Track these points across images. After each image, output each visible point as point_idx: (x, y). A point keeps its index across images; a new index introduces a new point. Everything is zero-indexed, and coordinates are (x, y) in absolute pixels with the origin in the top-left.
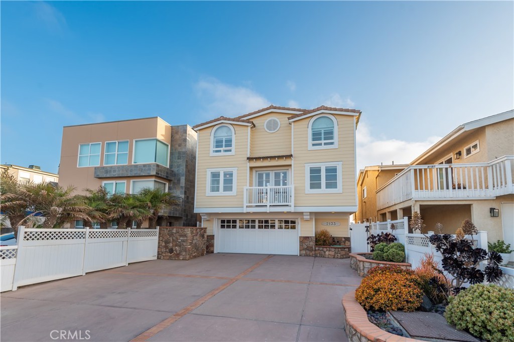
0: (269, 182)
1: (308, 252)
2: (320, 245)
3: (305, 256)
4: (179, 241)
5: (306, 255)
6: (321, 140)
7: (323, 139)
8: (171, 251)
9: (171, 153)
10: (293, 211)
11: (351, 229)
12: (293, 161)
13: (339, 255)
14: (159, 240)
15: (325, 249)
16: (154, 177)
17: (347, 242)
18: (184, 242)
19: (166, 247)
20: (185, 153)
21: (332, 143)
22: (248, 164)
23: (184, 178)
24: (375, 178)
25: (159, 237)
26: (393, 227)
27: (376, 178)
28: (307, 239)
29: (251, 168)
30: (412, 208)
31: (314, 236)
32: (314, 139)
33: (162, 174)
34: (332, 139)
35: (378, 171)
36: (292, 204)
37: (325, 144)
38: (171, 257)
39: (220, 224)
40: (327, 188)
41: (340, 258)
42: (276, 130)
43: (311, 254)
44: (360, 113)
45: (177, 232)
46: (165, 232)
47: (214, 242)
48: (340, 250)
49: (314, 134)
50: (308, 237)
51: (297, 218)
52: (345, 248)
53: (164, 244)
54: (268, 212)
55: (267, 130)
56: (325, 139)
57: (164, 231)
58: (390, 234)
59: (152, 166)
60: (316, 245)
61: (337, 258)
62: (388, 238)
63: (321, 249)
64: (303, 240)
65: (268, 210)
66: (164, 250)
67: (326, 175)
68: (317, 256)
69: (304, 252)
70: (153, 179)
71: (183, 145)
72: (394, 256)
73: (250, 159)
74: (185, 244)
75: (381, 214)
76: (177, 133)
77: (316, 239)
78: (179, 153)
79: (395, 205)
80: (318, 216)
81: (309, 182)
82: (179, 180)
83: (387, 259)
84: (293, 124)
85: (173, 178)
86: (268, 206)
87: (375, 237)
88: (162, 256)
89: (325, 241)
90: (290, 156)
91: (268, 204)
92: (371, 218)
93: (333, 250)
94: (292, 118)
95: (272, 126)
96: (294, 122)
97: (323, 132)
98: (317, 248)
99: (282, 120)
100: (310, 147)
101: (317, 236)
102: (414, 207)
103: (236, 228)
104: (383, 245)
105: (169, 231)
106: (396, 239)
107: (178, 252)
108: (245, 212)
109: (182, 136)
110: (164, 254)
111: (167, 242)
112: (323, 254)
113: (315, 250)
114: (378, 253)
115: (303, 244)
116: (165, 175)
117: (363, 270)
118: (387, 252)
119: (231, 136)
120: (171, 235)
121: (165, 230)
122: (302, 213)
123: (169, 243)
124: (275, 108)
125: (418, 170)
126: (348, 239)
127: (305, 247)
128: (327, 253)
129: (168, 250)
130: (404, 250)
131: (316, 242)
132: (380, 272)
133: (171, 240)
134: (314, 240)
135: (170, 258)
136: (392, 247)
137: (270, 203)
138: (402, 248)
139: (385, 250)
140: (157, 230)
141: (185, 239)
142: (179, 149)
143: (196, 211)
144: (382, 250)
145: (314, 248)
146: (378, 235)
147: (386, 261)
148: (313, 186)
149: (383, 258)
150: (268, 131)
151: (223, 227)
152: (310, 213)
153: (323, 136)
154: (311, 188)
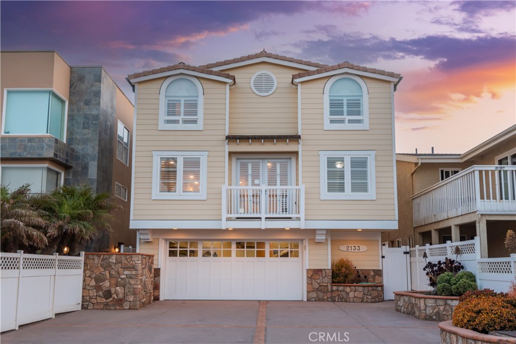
0: (259, 178)
1: (321, 295)
2: (338, 283)
3: (316, 301)
4: (123, 277)
5: (319, 300)
6: (343, 115)
7: (345, 113)
8: (108, 294)
9: (69, 116)
10: (303, 227)
11: (383, 257)
12: (300, 146)
13: (370, 297)
14: (85, 276)
15: (348, 289)
16: (48, 162)
17: (377, 277)
18: (131, 278)
19: (98, 288)
20: (96, 117)
21: (359, 121)
22: (227, 146)
23: (95, 163)
24: (409, 175)
25: (84, 272)
26: (458, 251)
27: (412, 174)
28: (320, 273)
29: (231, 154)
30: (477, 225)
31: (330, 268)
32: (332, 113)
33: (62, 156)
34: (359, 115)
35: (416, 164)
36: (302, 215)
37: (350, 121)
38: (106, 305)
39: (168, 249)
40: (353, 191)
41: (371, 302)
42: (271, 92)
43: (325, 297)
44: (401, 79)
45: (118, 262)
46: (96, 261)
47: (159, 280)
48: (370, 288)
49: (332, 105)
50: (321, 270)
51: (302, 240)
52: (377, 286)
53: (93, 283)
54: (263, 228)
55: (255, 90)
56: (349, 113)
57: (93, 259)
58: (454, 261)
59: (46, 141)
60: (333, 282)
61: (367, 302)
62: (453, 267)
63: (341, 288)
64: (314, 274)
65: (263, 225)
66: (93, 293)
67: (352, 171)
68: (335, 301)
69: (314, 295)
70: (46, 165)
71: (93, 102)
72: (465, 288)
73: (231, 139)
74: (132, 282)
75: (420, 233)
76: (81, 79)
77: (333, 272)
78: (86, 117)
79: (447, 219)
80: (336, 236)
81: (327, 181)
82: (85, 168)
83: (457, 293)
84: (299, 86)
85: (73, 164)
86: (263, 219)
87: (435, 265)
88: (91, 305)
89: (346, 276)
90: (296, 138)
91: (263, 216)
92: (400, 240)
93: (361, 289)
94: (300, 76)
95: (264, 84)
96: (302, 82)
97: (345, 102)
98: (335, 288)
99: (280, 78)
100: (328, 126)
101: (335, 268)
102: (479, 223)
103: (197, 256)
104: (448, 276)
105: (103, 260)
106: (462, 267)
107: (121, 296)
108: (224, 227)
109: (92, 86)
110: (94, 301)
111: (99, 279)
112: (345, 296)
113: (332, 291)
114: (444, 286)
115: (313, 282)
116: (65, 157)
117: (425, 310)
118: (455, 284)
119: (197, 97)
120: (107, 266)
121: (96, 257)
122: (313, 232)
123: (103, 280)
124: (269, 56)
125: (484, 172)
126: (379, 273)
127: (317, 286)
128: (351, 295)
129: (101, 293)
130: (475, 281)
131: (333, 277)
132: (474, 296)
133: (108, 275)
134: (331, 274)
135: (106, 307)
136: (461, 277)
137: (266, 213)
138: (472, 277)
139: (452, 281)
140: (82, 258)
141: (134, 273)
142: (87, 110)
143: (133, 225)
144: (448, 281)
145: (329, 287)
146: (439, 263)
147: (455, 295)
148: (331, 188)
149: (451, 291)
150: (257, 92)
151: (172, 254)
152: (327, 230)
153: (345, 109)
154: (329, 190)
